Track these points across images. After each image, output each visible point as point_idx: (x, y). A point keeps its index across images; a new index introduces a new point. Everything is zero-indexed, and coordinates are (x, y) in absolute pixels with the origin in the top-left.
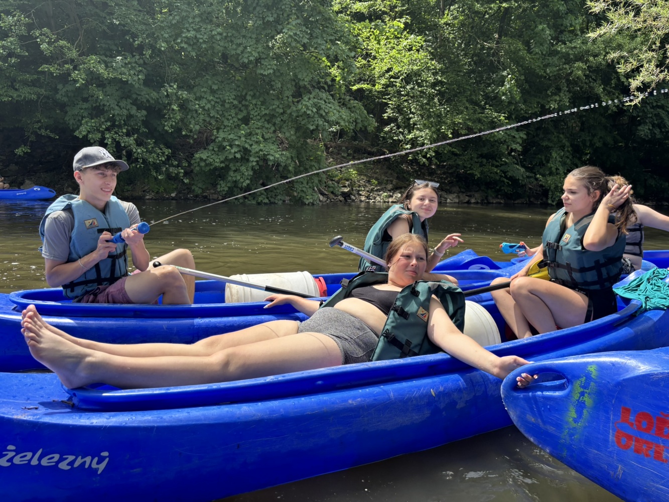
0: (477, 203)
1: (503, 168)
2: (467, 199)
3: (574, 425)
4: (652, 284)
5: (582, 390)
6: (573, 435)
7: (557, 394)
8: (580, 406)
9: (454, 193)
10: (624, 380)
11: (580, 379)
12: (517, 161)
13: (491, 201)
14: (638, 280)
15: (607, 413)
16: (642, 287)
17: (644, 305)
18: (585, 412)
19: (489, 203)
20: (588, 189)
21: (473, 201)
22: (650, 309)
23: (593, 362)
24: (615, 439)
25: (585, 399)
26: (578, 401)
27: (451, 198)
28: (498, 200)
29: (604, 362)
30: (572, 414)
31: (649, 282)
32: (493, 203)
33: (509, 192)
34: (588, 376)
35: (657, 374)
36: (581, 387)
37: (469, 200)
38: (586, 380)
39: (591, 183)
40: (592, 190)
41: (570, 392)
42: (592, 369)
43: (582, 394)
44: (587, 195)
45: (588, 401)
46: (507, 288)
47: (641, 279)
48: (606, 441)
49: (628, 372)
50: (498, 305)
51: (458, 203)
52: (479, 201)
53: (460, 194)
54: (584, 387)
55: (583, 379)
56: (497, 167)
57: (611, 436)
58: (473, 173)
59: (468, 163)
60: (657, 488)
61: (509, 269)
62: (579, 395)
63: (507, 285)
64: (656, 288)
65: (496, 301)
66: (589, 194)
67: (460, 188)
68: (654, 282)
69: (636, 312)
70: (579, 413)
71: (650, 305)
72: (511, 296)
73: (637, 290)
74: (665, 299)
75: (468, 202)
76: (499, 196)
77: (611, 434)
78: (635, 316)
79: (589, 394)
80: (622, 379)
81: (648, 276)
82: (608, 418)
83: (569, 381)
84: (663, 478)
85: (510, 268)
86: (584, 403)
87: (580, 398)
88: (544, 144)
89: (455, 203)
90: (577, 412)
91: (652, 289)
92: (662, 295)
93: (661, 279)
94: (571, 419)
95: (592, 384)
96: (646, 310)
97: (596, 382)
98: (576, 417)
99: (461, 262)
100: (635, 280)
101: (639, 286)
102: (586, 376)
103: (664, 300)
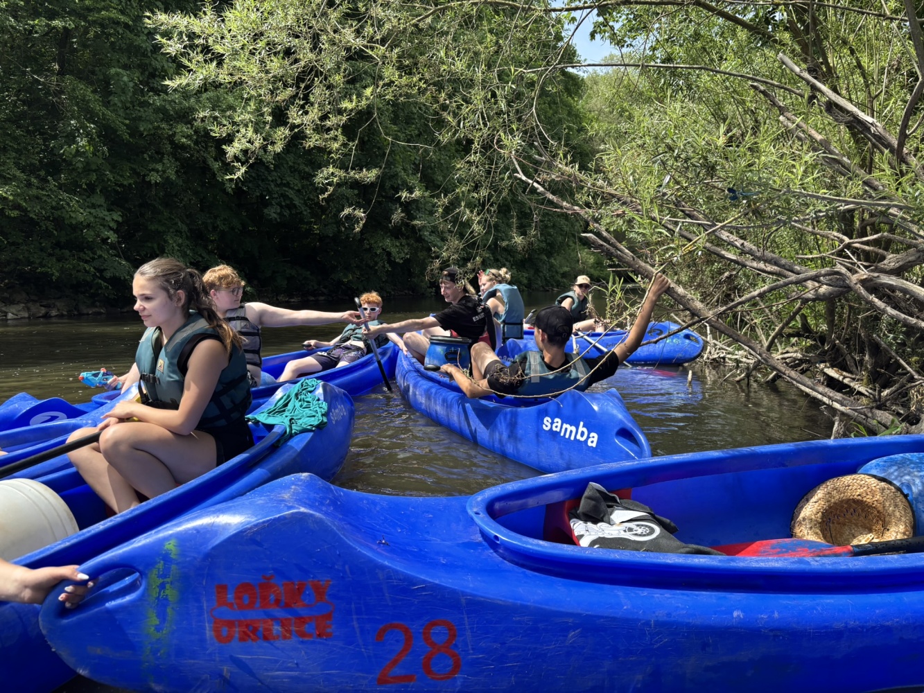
0: (61, 316)
1: (96, 264)
2: (43, 311)
3: (159, 635)
4: (300, 401)
5: (161, 581)
6: (158, 650)
7: (128, 598)
8: (162, 604)
9: (18, 303)
10: (214, 548)
11: (157, 566)
12: (118, 252)
13: (85, 312)
14: (285, 398)
15: (198, 600)
16: (290, 406)
17: (288, 430)
18: (169, 610)
19: (81, 315)
20: (167, 291)
21: (54, 313)
22: (296, 434)
23: (171, 536)
24: (213, 633)
25: (168, 592)
26: (158, 598)
27: (14, 311)
28: (97, 310)
29: (186, 531)
30: (154, 620)
31: (297, 398)
32: (88, 314)
33: (112, 297)
34: (166, 558)
35: (251, 528)
36: (159, 576)
37: (47, 313)
38: (165, 564)
39: (167, 281)
40: (172, 291)
41: (146, 589)
42: (171, 546)
43: (162, 586)
44: (168, 299)
45: (171, 593)
46: (95, 444)
47: (289, 396)
48: (203, 640)
49: (216, 535)
50: (81, 472)
51: (29, 318)
52: (65, 313)
53: (30, 305)
54: (164, 576)
55: (161, 565)
56: (86, 262)
57: (208, 632)
58: (47, 272)
59: (36, 256)
60: (273, 677)
61: (94, 414)
62: (158, 590)
63: (95, 438)
64: (306, 404)
65: (77, 466)
66: (170, 297)
67: (28, 294)
68: (303, 396)
69: (278, 441)
70: (162, 616)
71: (295, 428)
72: (101, 456)
73: (284, 411)
74: (314, 416)
75: (46, 316)
76: (98, 304)
77: (207, 628)
78: (278, 447)
79: (172, 583)
80: (210, 547)
81: (296, 391)
82: (200, 608)
83: (142, 574)
84: (276, 661)
85: (96, 411)
86: (166, 599)
87: (159, 593)
88: (153, 227)
89: (22, 318)
90: (158, 616)
91: (301, 406)
92: (311, 412)
93: (311, 392)
94: (153, 629)
95: (174, 567)
96: (291, 436)
97: (178, 564)
98: (158, 623)
99: (14, 415)
100: (282, 398)
101: (286, 405)
102: (163, 559)
103: (313, 419)
